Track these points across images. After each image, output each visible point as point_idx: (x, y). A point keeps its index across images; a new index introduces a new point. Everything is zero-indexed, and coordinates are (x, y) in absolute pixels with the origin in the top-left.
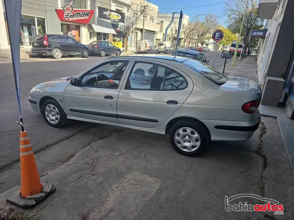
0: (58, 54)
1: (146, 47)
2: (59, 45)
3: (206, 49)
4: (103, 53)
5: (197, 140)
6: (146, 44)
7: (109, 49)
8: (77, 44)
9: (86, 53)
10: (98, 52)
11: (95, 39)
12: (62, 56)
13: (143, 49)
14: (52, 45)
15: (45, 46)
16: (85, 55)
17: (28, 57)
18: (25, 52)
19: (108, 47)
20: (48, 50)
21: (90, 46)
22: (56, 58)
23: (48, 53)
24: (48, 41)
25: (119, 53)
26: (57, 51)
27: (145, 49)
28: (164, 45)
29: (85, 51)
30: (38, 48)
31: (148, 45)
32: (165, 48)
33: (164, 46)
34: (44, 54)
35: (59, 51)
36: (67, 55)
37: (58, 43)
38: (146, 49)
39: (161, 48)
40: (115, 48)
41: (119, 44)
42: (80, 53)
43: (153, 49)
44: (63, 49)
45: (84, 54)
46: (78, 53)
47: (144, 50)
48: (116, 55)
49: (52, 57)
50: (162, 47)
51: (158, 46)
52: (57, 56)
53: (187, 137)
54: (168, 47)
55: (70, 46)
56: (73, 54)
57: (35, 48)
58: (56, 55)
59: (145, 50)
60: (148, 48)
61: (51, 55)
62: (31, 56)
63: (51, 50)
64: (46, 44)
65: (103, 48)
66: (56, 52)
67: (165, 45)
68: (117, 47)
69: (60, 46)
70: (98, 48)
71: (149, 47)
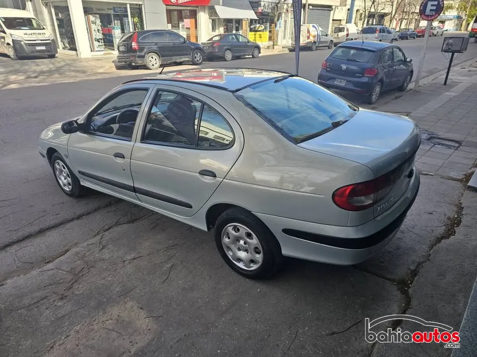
0: (153, 62)
1: (308, 38)
2: (155, 48)
3: (438, 30)
4: (229, 55)
5: (257, 250)
6: (309, 32)
7: (240, 46)
8: (185, 42)
9: (198, 57)
10: (220, 54)
11: (221, 30)
12: (161, 65)
13: (303, 41)
14: (144, 48)
15: (135, 51)
16: (198, 61)
17: (114, 69)
18: (112, 60)
19: (238, 44)
20: (139, 57)
21: (208, 44)
22: (151, 68)
23: (140, 62)
24: (138, 42)
25: (256, 52)
26: (152, 57)
27: (307, 41)
28: (345, 30)
29: (197, 54)
30: (125, 55)
31: (313, 32)
32: (347, 35)
33: (345, 33)
34: (134, 64)
35: (155, 56)
36: (169, 62)
37: (153, 44)
38: (309, 40)
39: (340, 36)
40: (249, 44)
41: (262, 36)
42: (188, 57)
43: (322, 40)
44: (162, 53)
45: (196, 60)
46: (185, 58)
47: (305, 42)
48: (251, 56)
49: (145, 67)
50: (341, 34)
51: (335, 33)
52: (153, 65)
53: (242, 242)
54: (354, 34)
55: (174, 47)
56: (178, 61)
57: (122, 55)
58: (151, 64)
59: (308, 43)
60: (312, 39)
61: (143, 64)
62: (119, 68)
63: (143, 57)
64: (136, 47)
65: (228, 45)
66: (150, 59)
67: (348, 30)
68: (252, 43)
69: (157, 49)
70: (220, 47)
71: (314, 37)
